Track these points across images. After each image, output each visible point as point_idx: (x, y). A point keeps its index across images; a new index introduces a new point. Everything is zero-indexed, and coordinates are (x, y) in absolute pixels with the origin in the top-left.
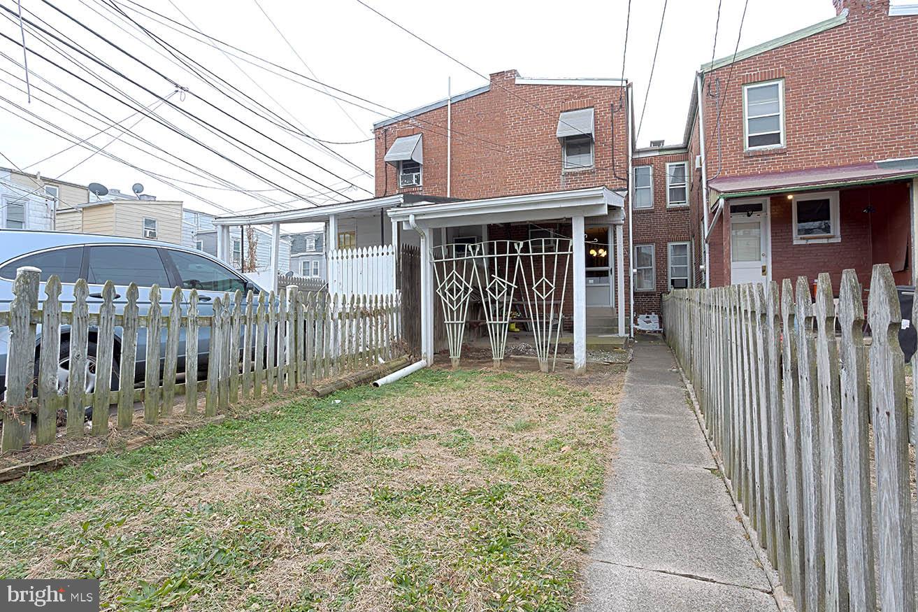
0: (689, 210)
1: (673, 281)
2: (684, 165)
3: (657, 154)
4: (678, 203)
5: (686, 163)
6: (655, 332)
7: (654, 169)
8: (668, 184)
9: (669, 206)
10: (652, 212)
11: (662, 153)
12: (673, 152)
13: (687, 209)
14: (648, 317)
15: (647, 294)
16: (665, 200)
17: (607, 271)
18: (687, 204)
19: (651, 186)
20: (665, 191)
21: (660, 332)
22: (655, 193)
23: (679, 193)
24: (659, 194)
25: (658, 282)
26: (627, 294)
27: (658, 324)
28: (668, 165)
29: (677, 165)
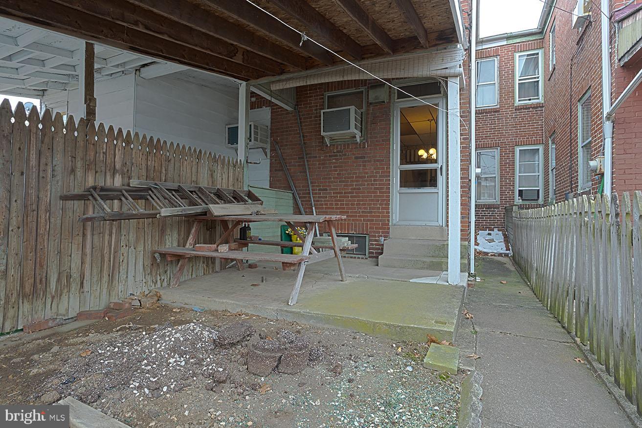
0: (543, 107)
1: (521, 192)
2: (538, 54)
3: (505, 43)
4: (530, 100)
5: (540, 52)
6: (500, 255)
7: (500, 62)
8: (517, 78)
9: (517, 103)
10: (496, 111)
11: (511, 42)
12: (524, 39)
13: (540, 106)
14: (490, 234)
15: (489, 207)
16: (513, 97)
17: (436, 170)
18: (541, 100)
19: (496, 81)
20: (513, 86)
21: (506, 255)
22: (501, 89)
23: (530, 88)
24: (506, 91)
25: (502, 193)
26: (465, 205)
27: (503, 245)
28: (517, 55)
29: (528, 55)
